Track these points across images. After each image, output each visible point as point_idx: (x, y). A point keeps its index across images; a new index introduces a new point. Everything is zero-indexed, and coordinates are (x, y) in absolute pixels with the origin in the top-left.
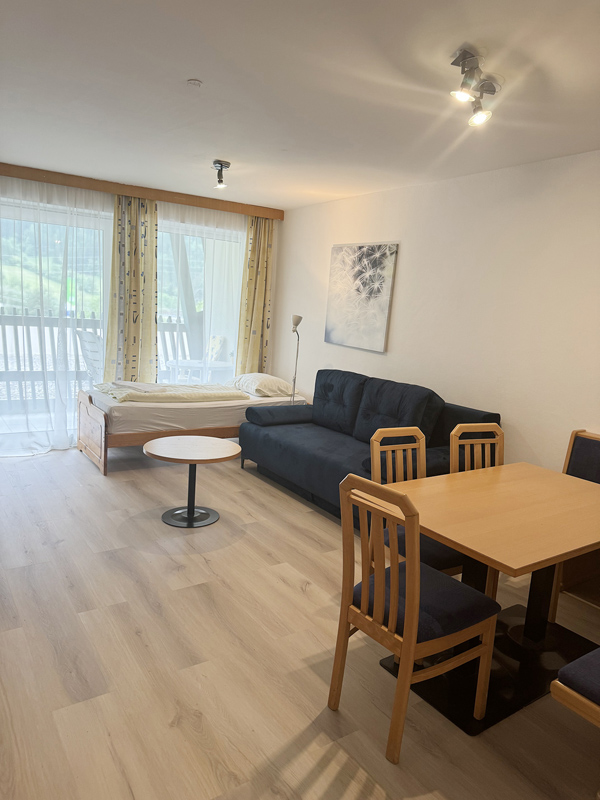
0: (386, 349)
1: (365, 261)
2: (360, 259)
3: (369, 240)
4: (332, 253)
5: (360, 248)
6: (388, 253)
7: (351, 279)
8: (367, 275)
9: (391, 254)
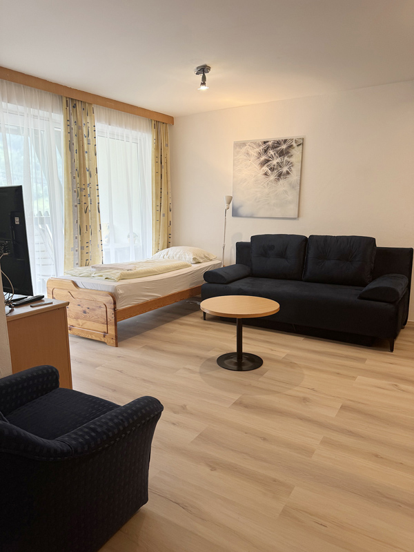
0: (298, 216)
1: (271, 152)
2: (266, 151)
3: (273, 136)
4: (235, 148)
5: (265, 143)
6: (294, 145)
7: (258, 167)
8: (275, 162)
9: (298, 145)
